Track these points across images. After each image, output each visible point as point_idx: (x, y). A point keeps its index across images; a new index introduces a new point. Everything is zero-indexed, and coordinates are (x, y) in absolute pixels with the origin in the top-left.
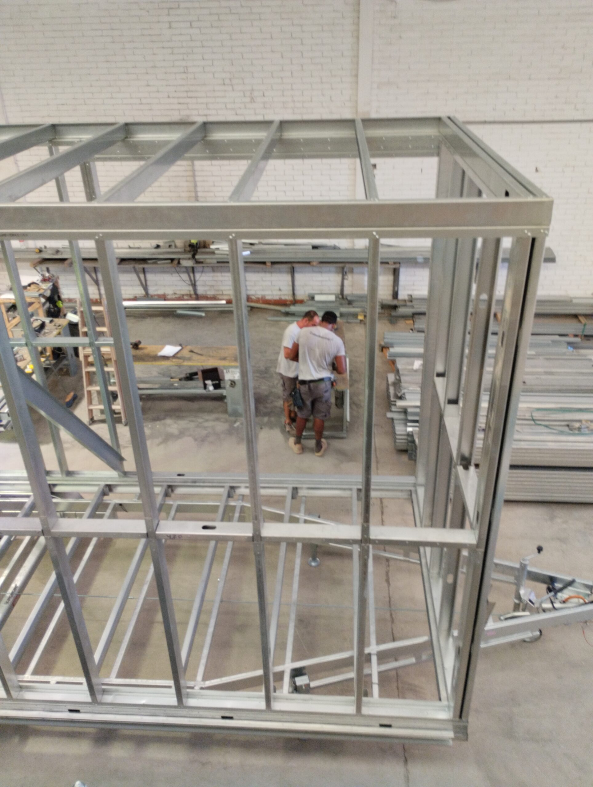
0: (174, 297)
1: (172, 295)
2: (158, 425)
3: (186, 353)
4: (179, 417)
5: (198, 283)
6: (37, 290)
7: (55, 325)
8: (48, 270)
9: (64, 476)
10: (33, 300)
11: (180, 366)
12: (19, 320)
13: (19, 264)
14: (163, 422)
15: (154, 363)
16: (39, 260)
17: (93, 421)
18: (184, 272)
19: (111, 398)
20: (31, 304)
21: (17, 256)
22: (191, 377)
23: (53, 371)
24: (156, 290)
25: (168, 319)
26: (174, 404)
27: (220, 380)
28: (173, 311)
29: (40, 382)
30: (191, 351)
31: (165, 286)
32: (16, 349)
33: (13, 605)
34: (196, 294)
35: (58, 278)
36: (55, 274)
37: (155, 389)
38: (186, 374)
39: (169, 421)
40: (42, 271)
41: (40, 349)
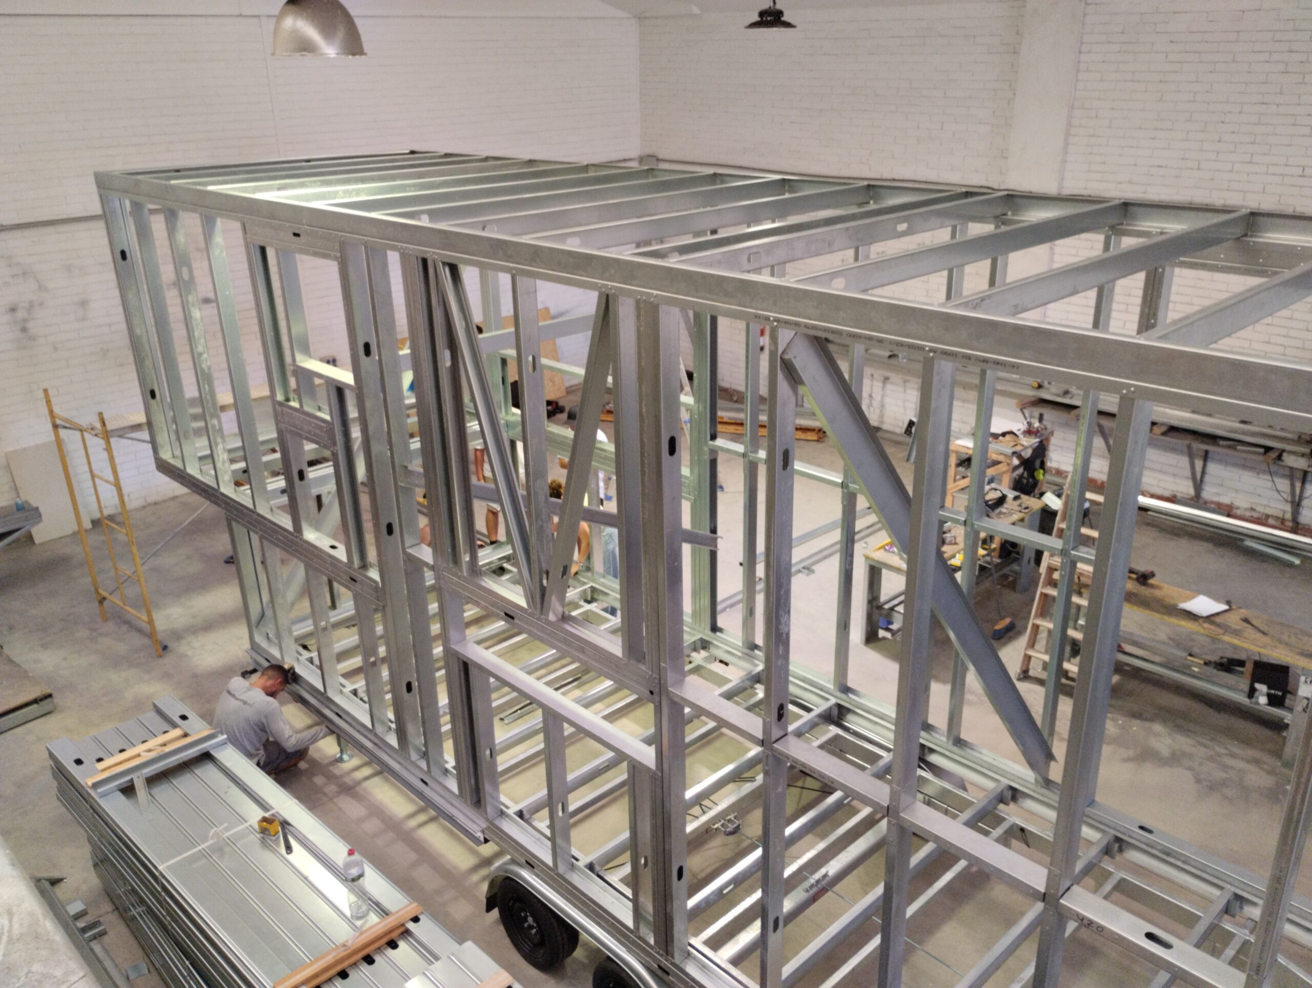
0: (1248, 514)
1: (1246, 509)
2: (1136, 726)
3: (1234, 620)
4: (1179, 728)
5: (1305, 503)
6: (1013, 444)
7: (1020, 506)
8: (1041, 419)
9: (951, 743)
10: (1001, 458)
11: (1214, 640)
12: (968, 484)
13: (997, 398)
14: (1147, 724)
15: (1166, 618)
16: (1034, 399)
17: (1025, 675)
18: (1283, 476)
19: (1068, 649)
20: (996, 463)
21: (999, 387)
22: (1229, 665)
23: (991, 575)
24: (1218, 494)
25: (1220, 551)
26: (1178, 702)
27: (1286, 692)
28: (1236, 539)
29: (964, 589)
30: (1246, 620)
31: (1236, 491)
32: (947, 525)
33: (814, 899)
34: (1295, 520)
35: (1052, 433)
36: (1049, 426)
37: (1153, 662)
38: (1222, 658)
39: (1158, 727)
40: (1031, 417)
41: (983, 535)
